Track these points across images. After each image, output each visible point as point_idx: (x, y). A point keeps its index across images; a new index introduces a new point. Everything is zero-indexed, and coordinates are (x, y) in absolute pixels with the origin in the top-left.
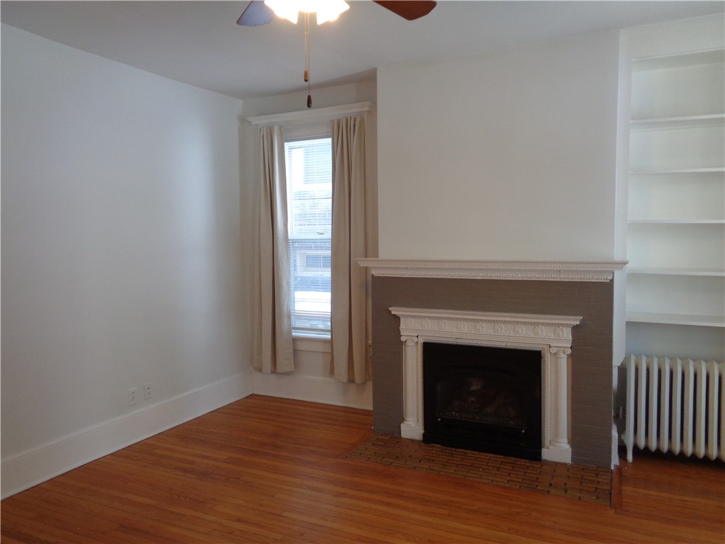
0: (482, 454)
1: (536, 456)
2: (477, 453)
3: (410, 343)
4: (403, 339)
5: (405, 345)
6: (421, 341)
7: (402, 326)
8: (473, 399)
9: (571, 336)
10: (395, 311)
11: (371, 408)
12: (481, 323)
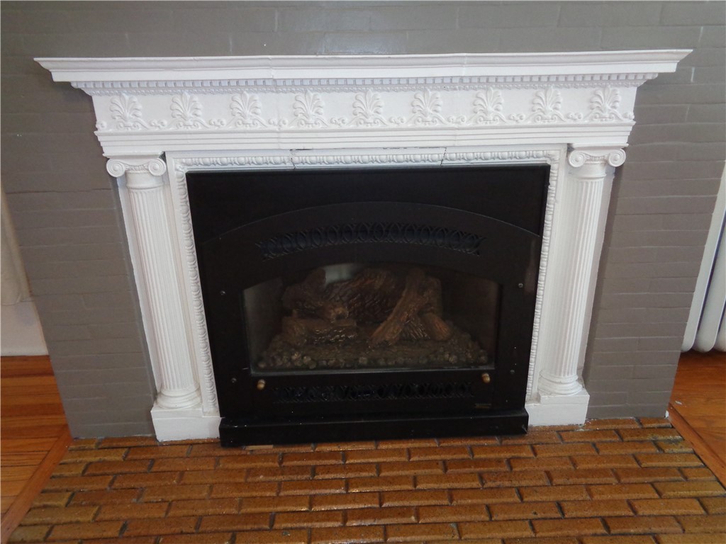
0: (383, 446)
1: (518, 424)
2: (370, 446)
3: (141, 181)
4: (115, 169)
5: (129, 190)
6: (178, 169)
7: (104, 127)
8: (340, 310)
9: (632, 115)
10: (64, 70)
11: (40, 349)
12: (371, 93)
